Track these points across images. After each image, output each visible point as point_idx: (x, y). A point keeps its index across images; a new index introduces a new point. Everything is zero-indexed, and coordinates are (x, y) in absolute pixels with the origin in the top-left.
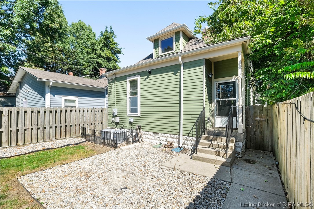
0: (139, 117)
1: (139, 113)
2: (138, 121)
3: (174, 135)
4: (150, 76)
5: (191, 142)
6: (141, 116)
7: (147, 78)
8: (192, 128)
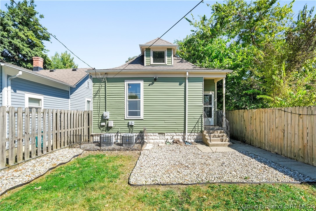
0: (142, 120)
1: (142, 116)
2: (140, 123)
3: (179, 133)
4: (155, 83)
5: (193, 137)
6: (144, 119)
7: (152, 84)
8: (195, 127)
